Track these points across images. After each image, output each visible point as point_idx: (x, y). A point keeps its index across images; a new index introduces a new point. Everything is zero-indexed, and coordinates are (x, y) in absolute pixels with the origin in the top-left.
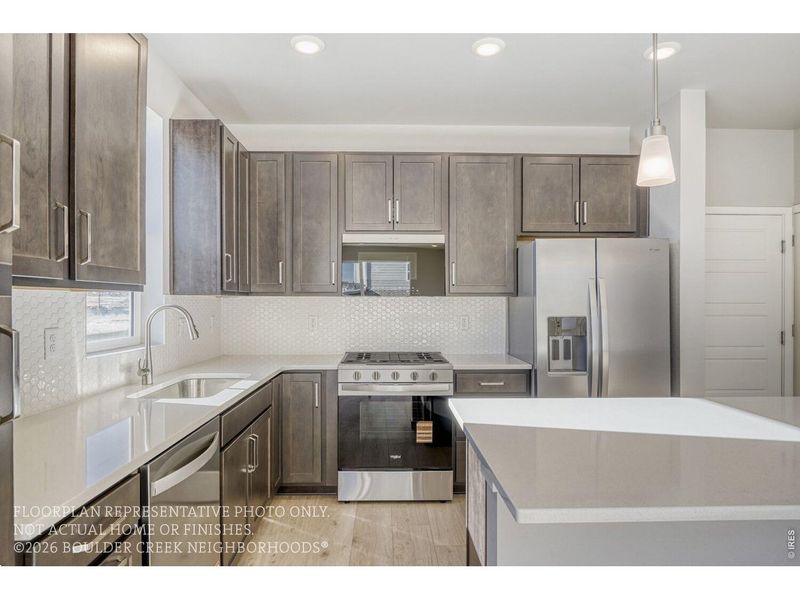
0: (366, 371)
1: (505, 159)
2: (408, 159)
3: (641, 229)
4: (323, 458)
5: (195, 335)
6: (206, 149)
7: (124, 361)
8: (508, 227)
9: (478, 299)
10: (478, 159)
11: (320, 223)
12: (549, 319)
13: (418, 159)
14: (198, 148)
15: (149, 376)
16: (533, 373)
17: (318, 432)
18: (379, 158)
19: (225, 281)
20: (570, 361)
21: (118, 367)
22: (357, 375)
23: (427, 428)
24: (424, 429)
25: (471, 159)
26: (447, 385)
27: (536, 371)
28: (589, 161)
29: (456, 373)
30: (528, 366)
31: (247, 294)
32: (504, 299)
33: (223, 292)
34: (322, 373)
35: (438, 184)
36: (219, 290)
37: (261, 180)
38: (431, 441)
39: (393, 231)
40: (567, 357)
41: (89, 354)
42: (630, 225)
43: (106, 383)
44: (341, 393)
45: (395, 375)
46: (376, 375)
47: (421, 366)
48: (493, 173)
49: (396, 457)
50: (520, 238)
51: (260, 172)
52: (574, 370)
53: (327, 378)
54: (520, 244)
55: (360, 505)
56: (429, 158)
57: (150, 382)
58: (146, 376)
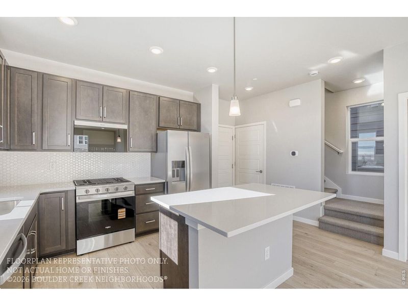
0: (91, 189)
1: (153, 97)
2: (110, 89)
3: (198, 129)
4: (67, 236)
8: (154, 124)
9: (139, 153)
11: (61, 113)
12: (173, 162)
13: (115, 90)
16: (166, 184)
17: (63, 223)
18: (95, 86)
20: (178, 178)
22: (87, 191)
23: (123, 212)
24: (122, 212)
27: (167, 182)
28: (183, 102)
30: (164, 181)
31: (8, 150)
32: (150, 154)
34: (66, 192)
35: (124, 102)
37: (19, 84)
38: (125, 217)
39: (102, 121)
40: (177, 176)
42: (195, 127)
44: (78, 201)
46: (97, 190)
48: (148, 101)
49: (108, 227)
50: (158, 129)
51: (18, 80)
52: (180, 181)
53: (68, 194)
54: (158, 132)
55: (90, 254)
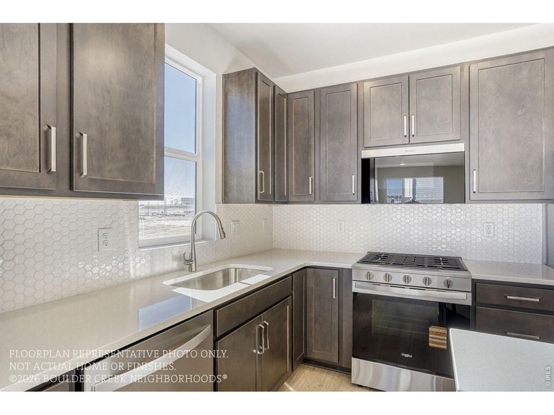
0: (379, 273)
2: (425, 75)
4: (340, 343)
5: (222, 235)
6: (246, 91)
7: (176, 252)
10: (504, 62)
11: (342, 143)
13: (434, 74)
14: (241, 92)
15: (193, 265)
17: (335, 320)
18: (396, 80)
19: (259, 192)
21: (170, 257)
22: (369, 275)
23: (441, 334)
24: (438, 334)
25: (495, 63)
26: (464, 294)
29: (475, 283)
31: (286, 203)
32: (540, 206)
33: (257, 201)
34: (340, 270)
35: (455, 94)
36: (254, 200)
37: (296, 114)
38: (445, 347)
39: (409, 144)
41: (140, 248)
43: (158, 268)
44: (354, 290)
45: (407, 279)
46: (388, 277)
47: (435, 273)
48: (525, 73)
49: (407, 356)
51: (295, 108)
53: (344, 275)
56: (446, 71)
57: (194, 269)
58: (191, 265)
